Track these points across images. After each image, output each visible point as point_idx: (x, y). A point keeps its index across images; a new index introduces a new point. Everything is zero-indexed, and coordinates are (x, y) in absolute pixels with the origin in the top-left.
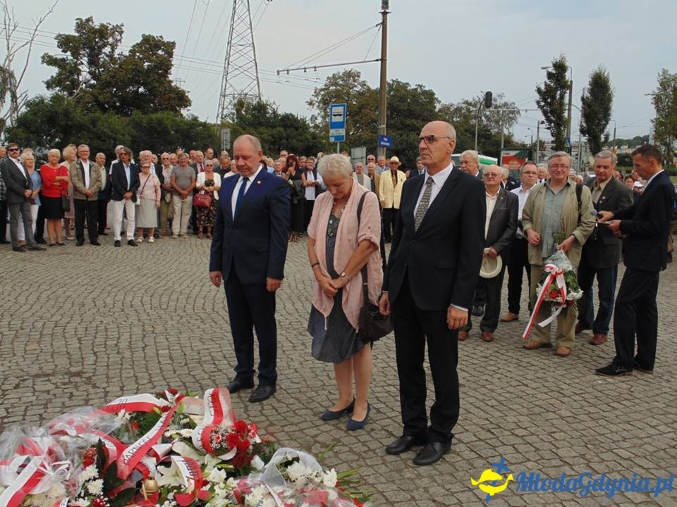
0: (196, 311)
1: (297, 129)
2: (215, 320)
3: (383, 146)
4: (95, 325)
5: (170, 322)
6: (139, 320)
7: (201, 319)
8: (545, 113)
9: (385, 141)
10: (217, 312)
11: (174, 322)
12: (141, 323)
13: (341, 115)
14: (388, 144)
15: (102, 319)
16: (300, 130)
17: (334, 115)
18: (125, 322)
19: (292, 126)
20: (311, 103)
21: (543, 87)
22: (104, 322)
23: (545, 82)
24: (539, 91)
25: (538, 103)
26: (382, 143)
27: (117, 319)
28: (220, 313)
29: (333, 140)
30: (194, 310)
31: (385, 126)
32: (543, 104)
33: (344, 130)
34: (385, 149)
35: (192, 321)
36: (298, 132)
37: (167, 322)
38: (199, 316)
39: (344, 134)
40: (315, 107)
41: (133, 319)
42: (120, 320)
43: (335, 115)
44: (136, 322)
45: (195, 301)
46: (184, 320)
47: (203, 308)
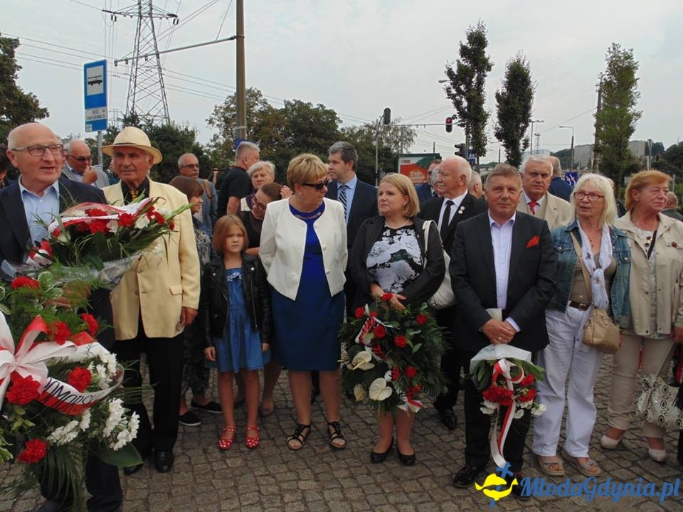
8: (458, 104)
13: (99, 82)
20: (211, 122)
21: (455, 69)
23: (458, 61)
24: (450, 73)
25: (448, 90)
32: (454, 92)
40: (215, 125)
43: (92, 83)
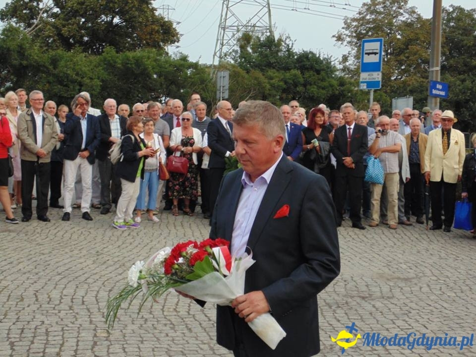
0: (165, 313)
1: (318, 72)
2: (190, 327)
3: (436, 96)
4: (34, 326)
5: (130, 327)
6: (91, 322)
7: (172, 324)
9: (438, 90)
10: (194, 315)
11: (135, 327)
12: (93, 326)
13: (375, 54)
14: (443, 93)
15: (43, 318)
16: (323, 73)
17: (366, 54)
18: (73, 323)
19: (312, 68)
20: (339, 38)
22: (46, 322)
26: (434, 92)
27: (62, 320)
28: (197, 317)
29: (365, 87)
30: (163, 311)
31: (438, 68)
33: (380, 74)
34: (438, 100)
35: (160, 327)
36: (320, 77)
37: (126, 326)
38: (170, 320)
39: (380, 79)
40: (345, 43)
41: (83, 320)
42: (66, 322)
43: (369, 54)
44: (86, 325)
45: (166, 300)
46: (149, 324)
47: (175, 310)
